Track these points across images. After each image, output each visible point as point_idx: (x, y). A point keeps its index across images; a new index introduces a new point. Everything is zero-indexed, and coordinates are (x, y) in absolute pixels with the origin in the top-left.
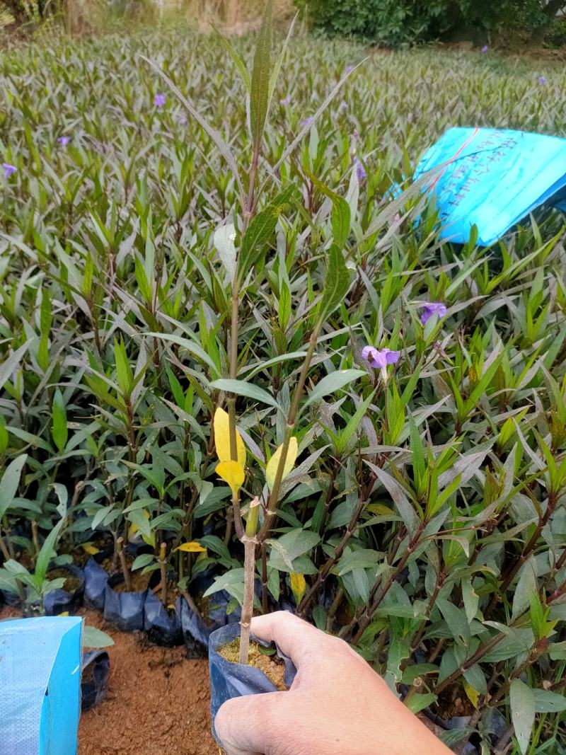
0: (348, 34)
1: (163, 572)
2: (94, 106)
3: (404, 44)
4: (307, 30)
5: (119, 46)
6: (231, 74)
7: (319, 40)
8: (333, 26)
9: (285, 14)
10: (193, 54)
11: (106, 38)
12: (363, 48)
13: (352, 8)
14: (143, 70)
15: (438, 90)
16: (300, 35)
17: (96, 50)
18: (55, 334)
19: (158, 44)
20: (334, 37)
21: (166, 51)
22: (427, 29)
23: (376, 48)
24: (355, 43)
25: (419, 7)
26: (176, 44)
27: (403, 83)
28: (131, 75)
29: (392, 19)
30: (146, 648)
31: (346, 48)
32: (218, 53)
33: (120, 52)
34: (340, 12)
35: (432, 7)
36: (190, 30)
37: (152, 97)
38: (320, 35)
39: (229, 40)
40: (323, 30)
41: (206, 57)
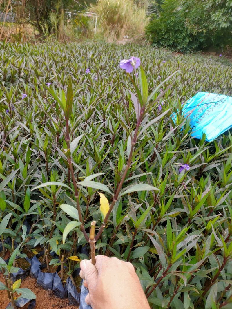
0: (166, 47)
1: (62, 267)
2: (63, 70)
3: (188, 52)
4: (150, 44)
5: (76, 46)
6: (118, 61)
7: (154, 49)
8: (160, 43)
9: (142, 37)
10: (104, 52)
11: (72, 43)
12: (171, 52)
13: (168, 37)
14: (83, 58)
15: (199, 72)
16: (147, 46)
17: (67, 48)
18: (32, 162)
19: (91, 47)
20: (160, 47)
21: (94, 50)
22: (197, 47)
23: (177, 52)
24: (168, 50)
25: (195, 38)
26: (98, 47)
27: (184, 69)
28: (79, 59)
29: (184, 42)
30: (52, 298)
31: (165, 52)
32: (113, 52)
33: (76, 49)
34: (163, 38)
35: (200, 39)
36: (104, 41)
37: (86, 68)
38: (155, 46)
39: (119, 47)
40: (156, 45)
41: (109, 53)
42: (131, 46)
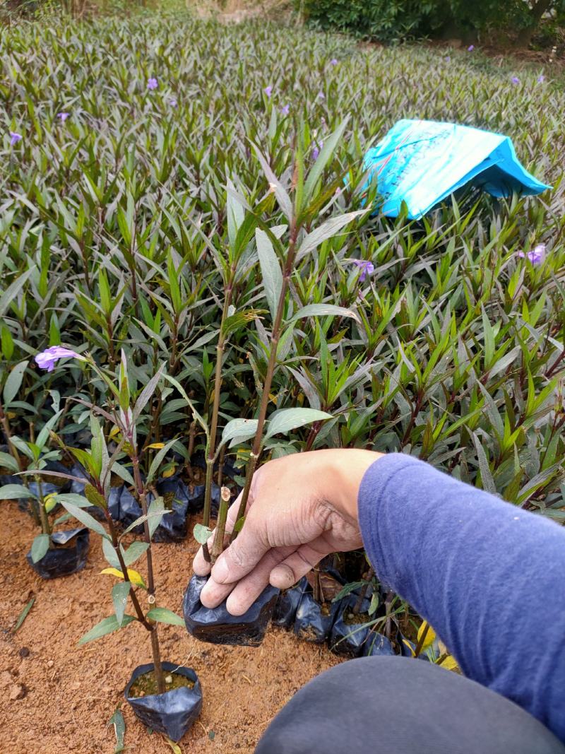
0: (342, 27)
2: (91, 86)
3: (395, 40)
4: (302, 21)
5: (118, 28)
6: (223, 62)
7: (312, 32)
8: (328, 18)
9: (284, 4)
10: (189, 40)
11: (105, 20)
12: (355, 42)
14: (139, 54)
16: (296, 25)
17: (96, 32)
19: (156, 29)
20: (328, 29)
21: (163, 36)
22: (417, 26)
23: (368, 42)
24: (348, 37)
25: (410, 4)
26: (173, 30)
28: (128, 59)
29: (385, 14)
31: (338, 41)
32: (212, 40)
33: (118, 35)
34: (335, 5)
35: (424, 5)
36: (189, 16)
37: (146, 79)
38: (315, 27)
39: (226, 28)
40: (318, 21)
41: (201, 44)
42: (257, 26)
